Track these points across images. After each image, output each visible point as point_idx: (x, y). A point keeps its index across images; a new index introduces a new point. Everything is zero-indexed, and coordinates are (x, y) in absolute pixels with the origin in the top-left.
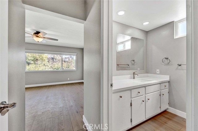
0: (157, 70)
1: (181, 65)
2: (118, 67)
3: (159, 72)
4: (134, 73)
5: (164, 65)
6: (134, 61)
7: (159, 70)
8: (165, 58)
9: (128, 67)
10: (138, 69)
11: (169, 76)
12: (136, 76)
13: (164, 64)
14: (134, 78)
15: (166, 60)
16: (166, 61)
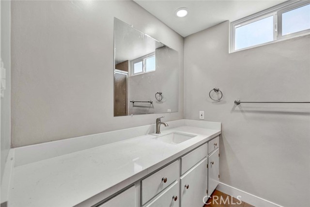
0: (200, 112)
1: (240, 103)
2: (134, 106)
3: (203, 115)
4: (158, 121)
5: (213, 103)
6: (160, 94)
7: (203, 112)
8: (214, 89)
9: (150, 107)
10: (168, 110)
11: (220, 124)
12: (162, 126)
13: (213, 101)
14: (158, 132)
15: (215, 93)
16: (216, 96)
